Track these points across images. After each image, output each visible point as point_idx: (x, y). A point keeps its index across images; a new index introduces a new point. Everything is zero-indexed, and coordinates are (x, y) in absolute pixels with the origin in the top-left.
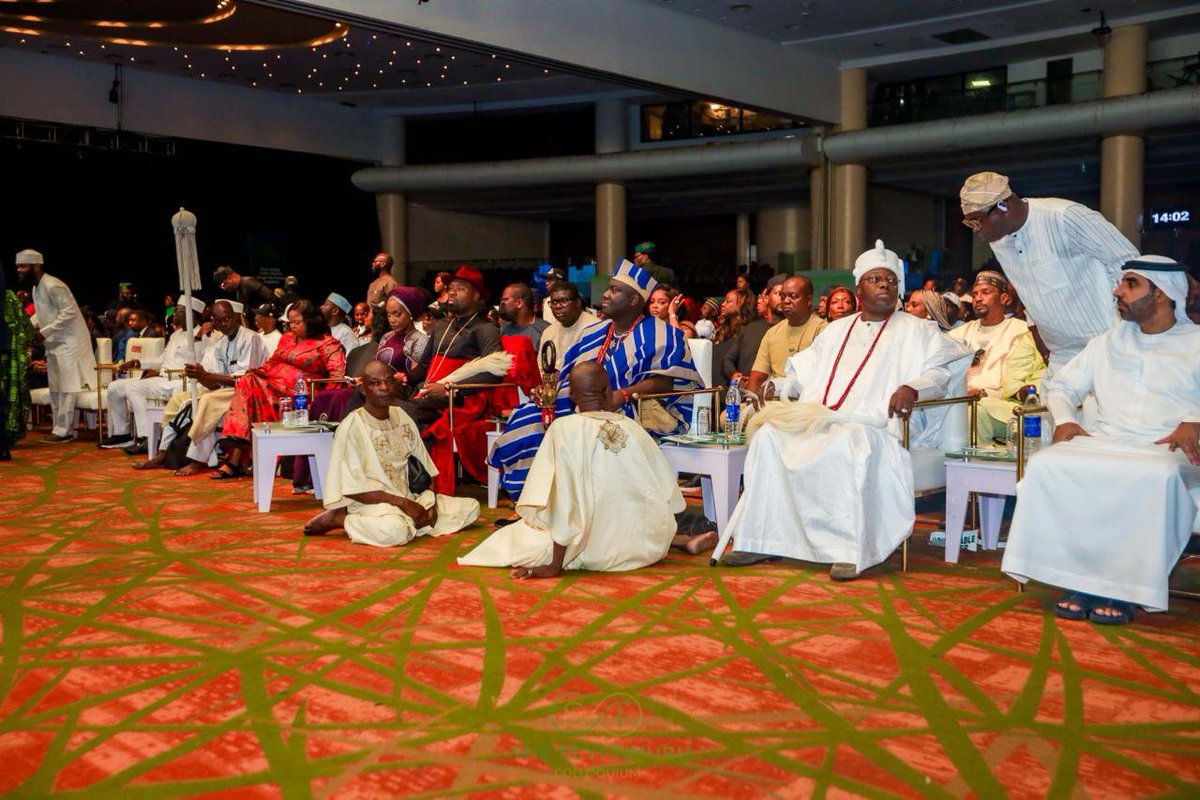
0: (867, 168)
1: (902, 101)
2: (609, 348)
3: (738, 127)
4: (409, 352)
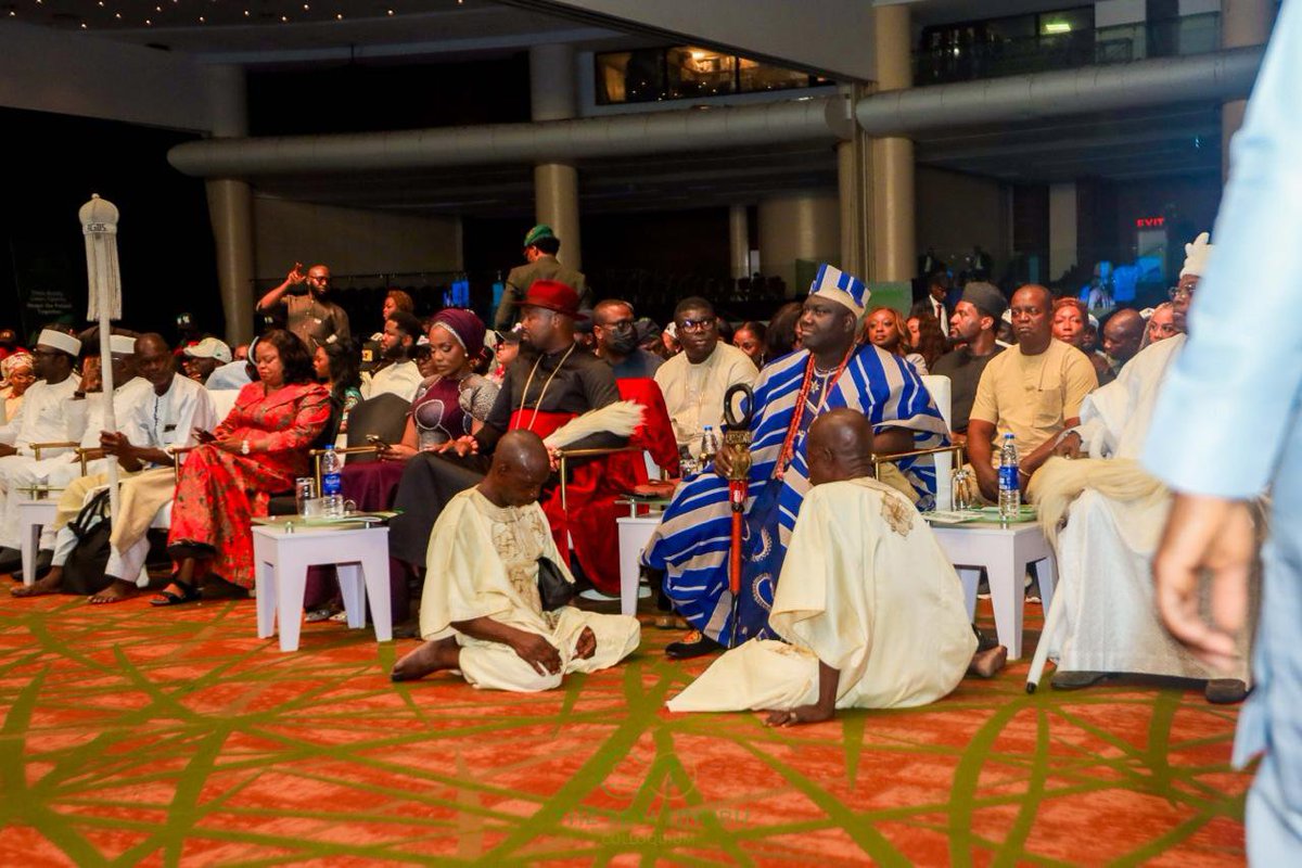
0: (915, 143)
1: (956, 51)
2: (810, 393)
3: (733, 85)
4: (468, 405)
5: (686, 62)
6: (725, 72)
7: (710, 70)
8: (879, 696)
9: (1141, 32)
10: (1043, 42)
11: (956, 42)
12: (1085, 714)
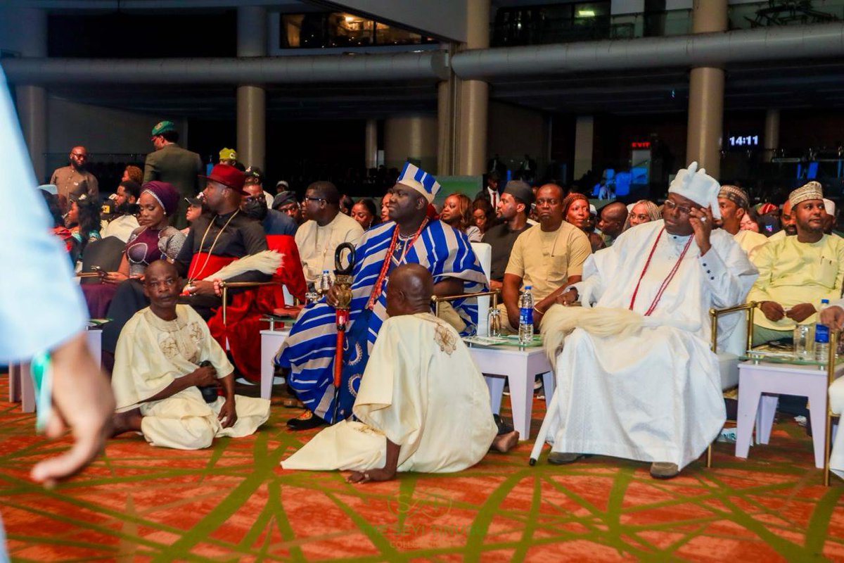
0: (489, 84)
1: (519, 25)
2: (395, 252)
3: (372, 40)
4: (164, 248)
5: (341, 22)
6: (366, 31)
7: (357, 29)
8: (426, 465)
9: (640, 19)
10: (577, 22)
11: (519, 19)
12: (568, 483)
